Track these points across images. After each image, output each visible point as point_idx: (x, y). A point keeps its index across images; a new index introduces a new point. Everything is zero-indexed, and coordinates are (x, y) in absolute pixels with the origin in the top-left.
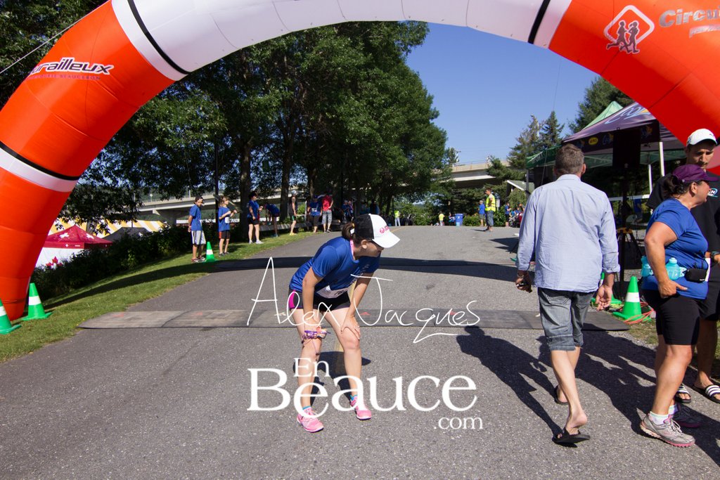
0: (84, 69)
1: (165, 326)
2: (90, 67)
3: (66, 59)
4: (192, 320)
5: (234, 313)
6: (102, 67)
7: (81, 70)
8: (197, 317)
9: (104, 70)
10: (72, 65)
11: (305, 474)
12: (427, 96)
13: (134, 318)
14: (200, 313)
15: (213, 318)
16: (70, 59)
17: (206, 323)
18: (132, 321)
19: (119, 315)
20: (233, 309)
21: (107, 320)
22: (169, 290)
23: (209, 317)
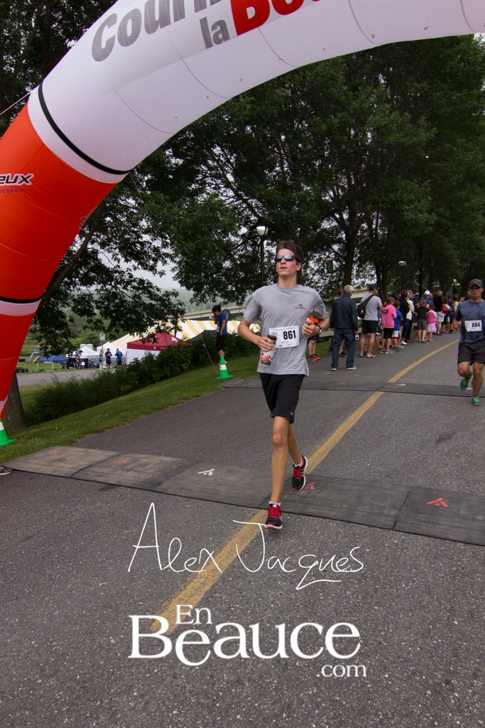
0: (7, 182)
1: (77, 476)
2: (12, 179)
4: (106, 471)
5: (162, 462)
6: (22, 177)
7: (5, 184)
8: (119, 466)
9: (25, 179)
13: (62, 460)
14: (126, 459)
15: (128, 470)
17: (112, 480)
18: (54, 464)
19: (55, 452)
20: (168, 456)
21: (35, 459)
22: (143, 416)
23: (129, 467)
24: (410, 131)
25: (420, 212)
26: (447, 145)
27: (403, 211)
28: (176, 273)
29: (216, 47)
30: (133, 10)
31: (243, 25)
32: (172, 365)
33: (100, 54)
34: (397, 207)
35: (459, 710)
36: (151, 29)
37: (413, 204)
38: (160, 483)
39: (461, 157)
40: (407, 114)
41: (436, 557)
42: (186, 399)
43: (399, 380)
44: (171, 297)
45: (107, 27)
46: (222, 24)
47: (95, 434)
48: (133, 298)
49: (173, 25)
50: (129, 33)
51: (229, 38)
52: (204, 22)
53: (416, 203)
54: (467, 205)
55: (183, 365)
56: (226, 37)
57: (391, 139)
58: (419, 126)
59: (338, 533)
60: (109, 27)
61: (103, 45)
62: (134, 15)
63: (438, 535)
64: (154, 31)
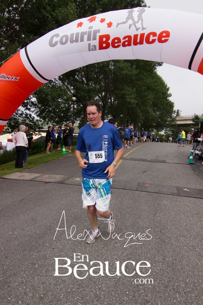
0: (9, 79)
1: (33, 180)
2: (11, 78)
3: (3, 74)
4: (43, 179)
5: (60, 177)
7: (8, 79)
8: (46, 177)
9: (16, 79)
10: (4, 77)
11: (47, 253)
12: (167, 87)
13: (23, 176)
14: (47, 176)
15: (51, 179)
16: (4, 74)
17: (47, 180)
18: (21, 177)
19: (18, 174)
20: (61, 175)
21: (13, 176)
22: (42, 164)
23: (50, 178)
24: (130, 70)
25: (132, 99)
26: (142, 76)
27: (126, 98)
28: (35, 112)
29: (91, 52)
30: (65, 35)
31: (101, 48)
32: (38, 149)
33: (52, 45)
34: (124, 96)
35: (159, 216)
36: (72, 42)
37: (130, 96)
38: (64, 182)
39: (146, 80)
40: (129, 64)
41: (149, 195)
42: (54, 160)
43: (127, 156)
44: (39, 122)
45: (55, 37)
46: (95, 46)
47: (28, 169)
48: (22, 120)
49: (79, 43)
50: (64, 41)
51: (96, 50)
52: (89, 44)
53: (131, 96)
54: (147, 98)
55: (42, 149)
56: (95, 50)
57: (124, 72)
58: (133, 68)
59: (123, 191)
60: (56, 37)
61: (54, 42)
62: (66, 36)
63: (148, 191)
64: (73, 43)
